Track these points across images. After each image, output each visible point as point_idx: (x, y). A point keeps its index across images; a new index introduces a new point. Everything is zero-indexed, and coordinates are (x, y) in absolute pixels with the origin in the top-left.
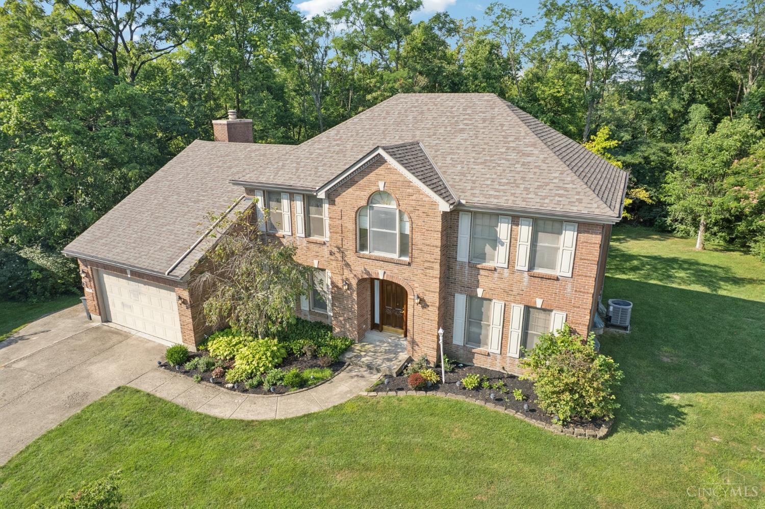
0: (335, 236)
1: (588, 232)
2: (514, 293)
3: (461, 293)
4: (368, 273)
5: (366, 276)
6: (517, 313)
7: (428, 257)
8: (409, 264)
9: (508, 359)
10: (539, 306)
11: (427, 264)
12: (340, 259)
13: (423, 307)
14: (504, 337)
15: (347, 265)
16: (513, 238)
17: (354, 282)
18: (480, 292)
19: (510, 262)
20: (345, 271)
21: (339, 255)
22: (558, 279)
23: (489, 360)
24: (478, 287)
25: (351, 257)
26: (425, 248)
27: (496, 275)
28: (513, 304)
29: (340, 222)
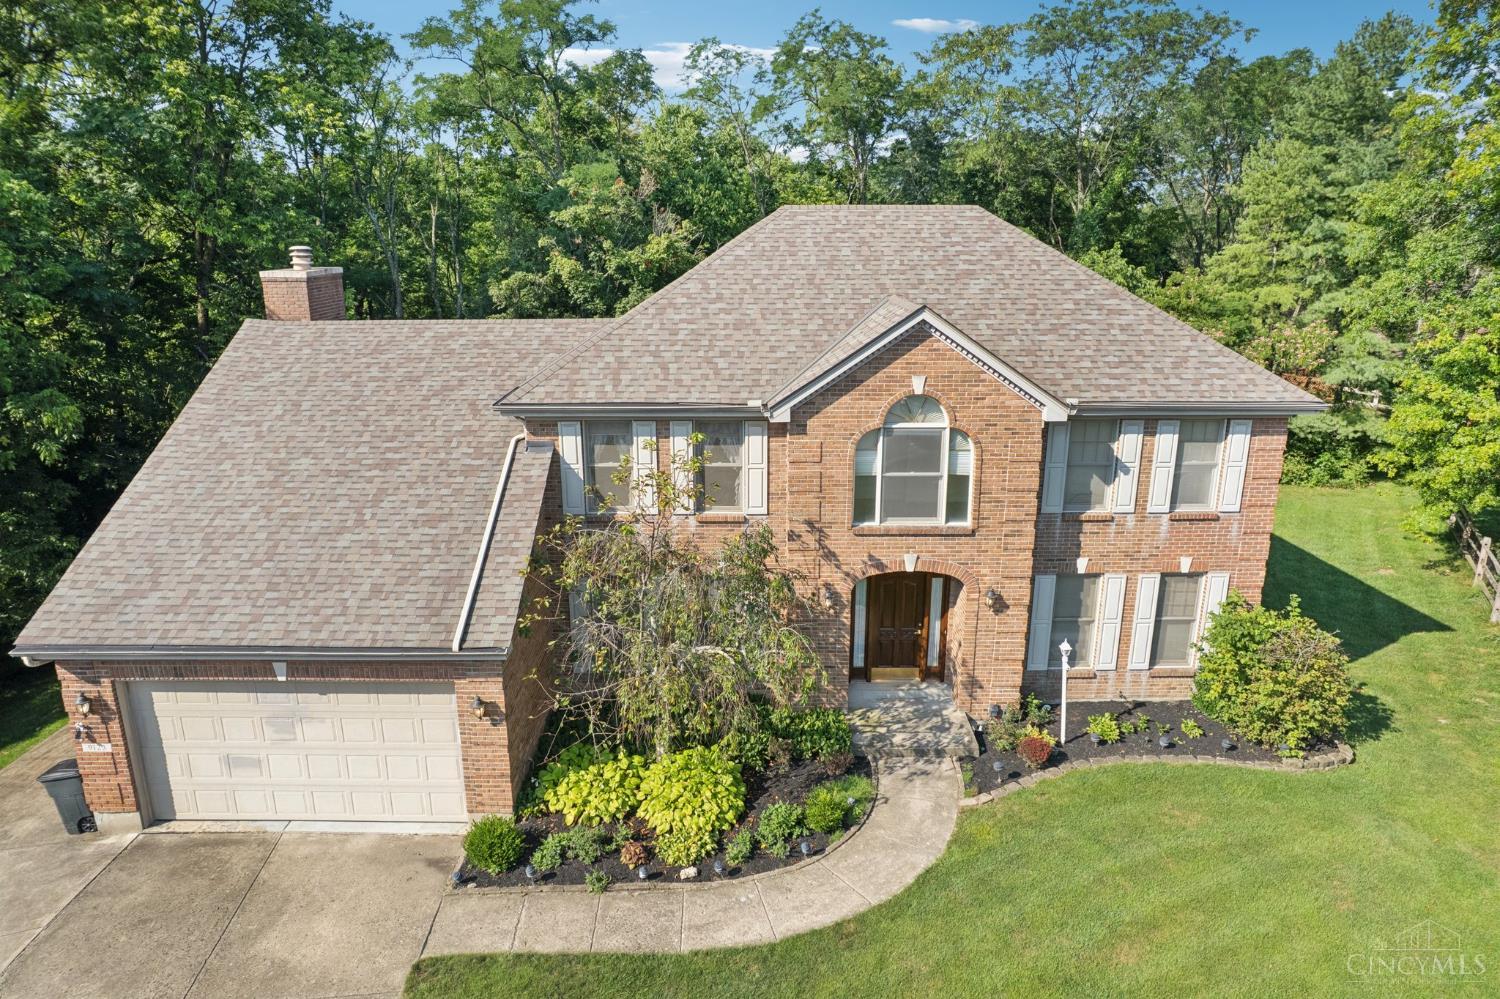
0: (802, 499)
1: (1267, 433)
2: (1144, 554)
3: (1046, 573)
4: (879, 565)
5: (873, 572)
6: (1148, 587)
7: (1013, 513)
8: (973, 533)
9: (1128, 674)
10: (1185, 569)
11: (1006, 529)
12: (813, 545)
13: (997, 612)
14: (1124, 639)
15: (830, 556)
16: (1146, 458)
17: (844, 589)
18: (1082, 565)
19: (1141, 500)
20: (823, 569)
21: (810, 540)
22: (1217, 519)
23: (1095, 684)
24: (1078, 556)
25: (840, 539)
26: (1006, 497)
27: (1113, 527)
28: (1140, 576)
29: (817, 469)
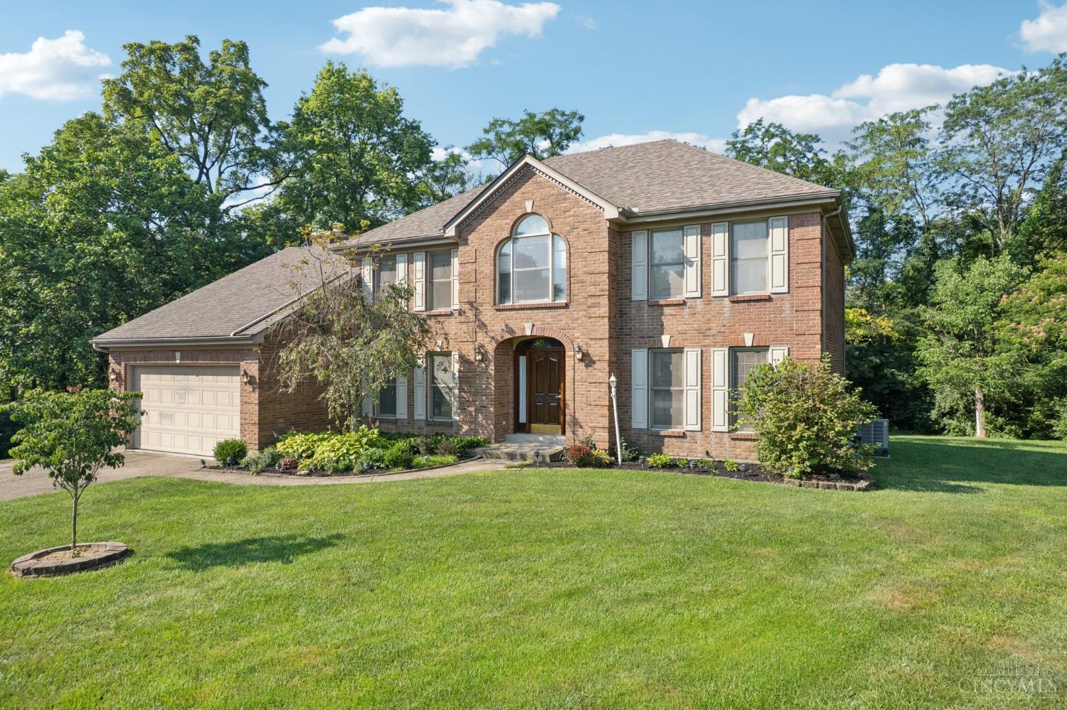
0: (467, 287)
1: (802, 225)
2: (712, 332)
3: (640, 348)
4: (511, 331)
5: (507, 336)
6: (719, 360)
7: (592, 290)
8: (567, 306)
9: (713, 436)
10: (749, 343)
12: (472, 318)
13: (587, 366)
14: (704, 403)
15: (483, 326)
16: (704, 252)
17: (491, 348)
18: (666, 341)
19: (704, 285)
20: (479, 335)
21: (470, 314)
22: (769, 299)
23: (686, 444)
24: (662, 334)
25: (488, 314)
26: (588, 278)
27: (686, 310)
28: (712, 349)
29: (473, 267)
